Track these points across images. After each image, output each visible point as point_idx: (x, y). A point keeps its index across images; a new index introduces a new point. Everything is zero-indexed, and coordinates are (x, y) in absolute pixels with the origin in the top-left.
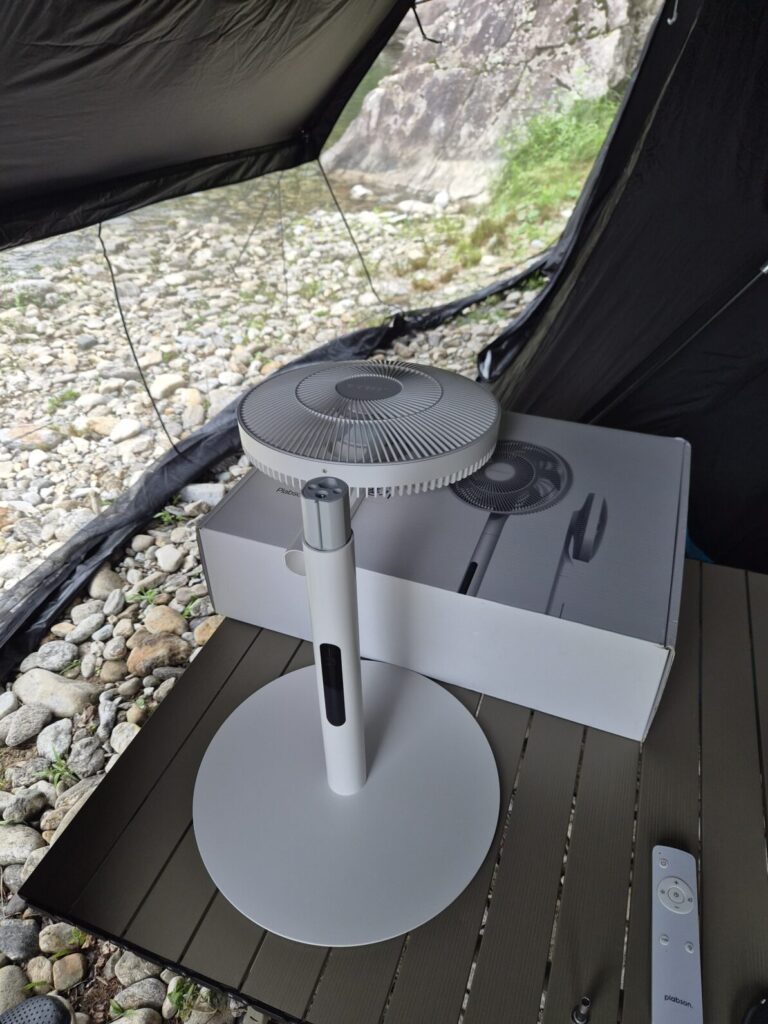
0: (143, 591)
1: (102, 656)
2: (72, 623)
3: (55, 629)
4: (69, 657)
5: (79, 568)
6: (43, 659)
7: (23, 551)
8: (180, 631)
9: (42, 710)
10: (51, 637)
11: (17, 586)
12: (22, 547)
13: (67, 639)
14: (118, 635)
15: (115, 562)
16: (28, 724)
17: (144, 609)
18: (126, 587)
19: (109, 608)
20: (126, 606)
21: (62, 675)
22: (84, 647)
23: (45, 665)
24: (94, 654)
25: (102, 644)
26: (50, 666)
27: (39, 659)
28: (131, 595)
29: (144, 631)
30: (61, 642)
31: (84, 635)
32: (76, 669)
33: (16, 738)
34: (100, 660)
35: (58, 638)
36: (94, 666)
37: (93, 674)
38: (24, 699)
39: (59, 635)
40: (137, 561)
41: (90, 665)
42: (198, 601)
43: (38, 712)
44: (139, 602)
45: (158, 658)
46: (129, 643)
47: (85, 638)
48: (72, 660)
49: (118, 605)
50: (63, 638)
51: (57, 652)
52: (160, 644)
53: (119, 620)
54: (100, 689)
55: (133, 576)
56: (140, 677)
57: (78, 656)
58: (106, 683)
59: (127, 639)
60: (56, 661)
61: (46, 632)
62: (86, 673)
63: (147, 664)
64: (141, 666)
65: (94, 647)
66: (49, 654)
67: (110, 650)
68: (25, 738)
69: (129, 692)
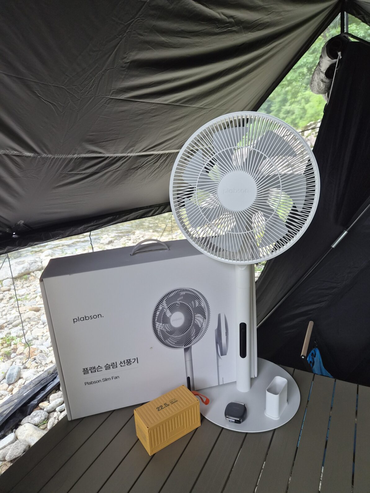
1: (58, 419)
2: (49, 402)
9: (25, 443)
10: (38, 408)
13: (45, 410)
16: (17, 450)
21: (39, 427)
22: (52, 414)
23: (32, 421)
24: (55, 418)
25: (59, 413)
27: (30, 419)
32: (45, 425)
33: (10, 456)
35: (41, 409)
38: (19, 438)
47: (53, 410)
48: (44, 420)
51: (38, 416)
60: (37, 420)
68: (14, 457)
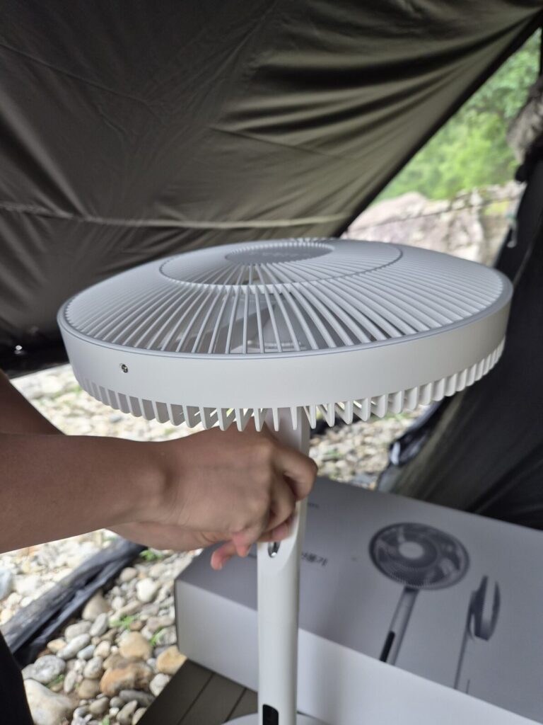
0: (123, 618)
1: (82, 674)
2: (65, 640)
3: (51, 645)
4: (57, 671)
5: (79, 593)
6: (38, 671)
7: (41, 575)
8: (146, 657)
10: (47, 651)
11: (30, 605)
12: (41, 571)
13: (59, 655)
14: (99, 655)
15: (105, 591)
17: (122, 633)
18: (111, 613)
19: (95, 630)
20: (108, 629)
22: (70, 663)
24: (77, 671)
25: (84, 662)
26: (42, 679)
27: (34, 671)
28: (114, 619)
29: (118, 655)
30: (53, 657)
31: (72, 653)
32: (61, 683)
34: (80, 677)
36: (75, 683)
37: (73, 690)
39: (54, 651)
40: (122, 591)
41: (72, 681)
42: (164, 631)
44: (118, 627)
45: (125, 682)
46: (106, 664)
47: (72, 656)
49: (102, 628)
50: (55, 654)
51: (49, 666)
52: (129, 668)
53: (101, 641)
54: (76, 704)
55: (117, 603)
56: (109, 697)
57: (64, 672)
58: (81, 699)
59: (104, 659)
61: (43, 648)
62: (67, 688)
63: (117, 686)
64: (112, 688)
65: (78, 665)
66: (42, 667)
67: (90, 668)
69: (99, 711)
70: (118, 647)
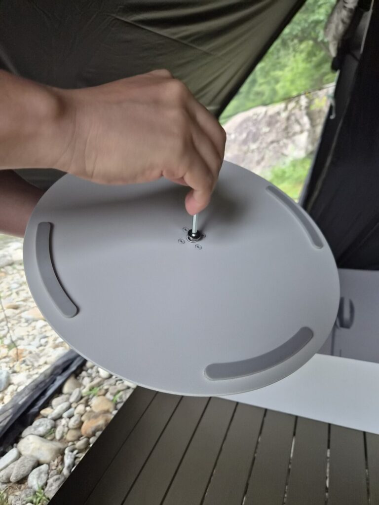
0: (92, 389)
2: (52, 408)
3: (42, 412)
4: (49, 427)
5: (58, 378)
6: (35, 429)
7: (29, 371)
8: (111, 410)
9: (32, 459)
11: (24, 389)
13: (49, 417)
14: (77, 414)
15: (77, 374)
16: (24, 468)
17: (92, 398)
18: (82, 387)
19: (72, 399)
20: (82, 398)
21: (45, 438)
22: (58, 422)
23: (36, 432)
24: (64, 426)
26: (39, 433)
27: (33, 429)
28: (85, 391)
29: (91, 411)
30: (46, 419)
31: (59, 414)
32: (53, 434)
33: (16, 476)
34: (66, 429)
35: (44, 417)
36: (63, 432)
37: (62, 437)
38: (23, 453)
39: (45, 415)
40: (88, 374)
41: (61, 432)
42: (121, 393)
43: (30, 460)
44: (89, 395)
45: (99, 426)
46: (83, 418)
47: (59, 416)
48: (51, 429)
49: (78, 397)
50: (46, 417)
51: (43, 425)
52: (100, 417)
53: (78, 405)
54: (66, 445)
55: (86, 381)
56: (89, 438)
57: (54, 427)
58: (69, 442)
59: (82, 415)
60: (42, 430)
62: (58, 437)
63: (93, 429)
64: (90, 431)
65: (63, 421)
66: (38, 426)
67: (72, 422)
68: (22, 477)
69: (82, 447)
70: (91, 407)
